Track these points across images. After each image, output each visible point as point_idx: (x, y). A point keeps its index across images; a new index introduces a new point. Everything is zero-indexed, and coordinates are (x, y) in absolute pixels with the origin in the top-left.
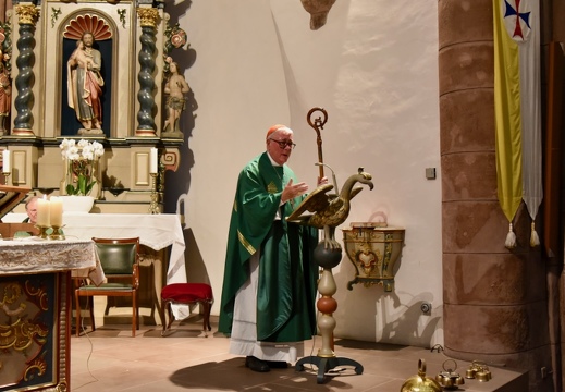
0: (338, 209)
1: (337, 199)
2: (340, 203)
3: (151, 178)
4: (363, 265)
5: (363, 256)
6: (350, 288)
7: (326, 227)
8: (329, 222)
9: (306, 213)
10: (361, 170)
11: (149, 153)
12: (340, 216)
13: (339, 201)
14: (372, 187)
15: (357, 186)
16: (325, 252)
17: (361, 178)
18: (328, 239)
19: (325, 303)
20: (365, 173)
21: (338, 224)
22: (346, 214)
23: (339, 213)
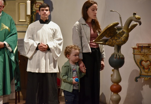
0: (122, 36)
1: (121, 30)
2: (123, 32)
3: (27, 18)
4: (144, 68)
5: (144, 63)
6: (136, 80)
7: (115, 45)
8: (117, 43)
9: (105, 38)
10: (135, 14)
11: (26, 3)
12: (123, 40)
13: (123, 31)
14: (140, 24)
15: (133, 23)
16: (115, 59)
17: (134, 18)
18: (116, 52)
19: (115, 87)
20: (137, 16)
21: (122, 44)
22: (127, 38)
23: (123, 38)
